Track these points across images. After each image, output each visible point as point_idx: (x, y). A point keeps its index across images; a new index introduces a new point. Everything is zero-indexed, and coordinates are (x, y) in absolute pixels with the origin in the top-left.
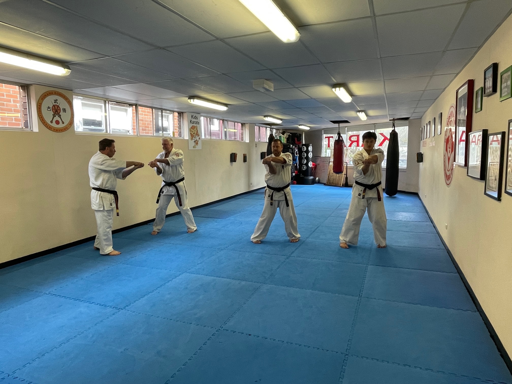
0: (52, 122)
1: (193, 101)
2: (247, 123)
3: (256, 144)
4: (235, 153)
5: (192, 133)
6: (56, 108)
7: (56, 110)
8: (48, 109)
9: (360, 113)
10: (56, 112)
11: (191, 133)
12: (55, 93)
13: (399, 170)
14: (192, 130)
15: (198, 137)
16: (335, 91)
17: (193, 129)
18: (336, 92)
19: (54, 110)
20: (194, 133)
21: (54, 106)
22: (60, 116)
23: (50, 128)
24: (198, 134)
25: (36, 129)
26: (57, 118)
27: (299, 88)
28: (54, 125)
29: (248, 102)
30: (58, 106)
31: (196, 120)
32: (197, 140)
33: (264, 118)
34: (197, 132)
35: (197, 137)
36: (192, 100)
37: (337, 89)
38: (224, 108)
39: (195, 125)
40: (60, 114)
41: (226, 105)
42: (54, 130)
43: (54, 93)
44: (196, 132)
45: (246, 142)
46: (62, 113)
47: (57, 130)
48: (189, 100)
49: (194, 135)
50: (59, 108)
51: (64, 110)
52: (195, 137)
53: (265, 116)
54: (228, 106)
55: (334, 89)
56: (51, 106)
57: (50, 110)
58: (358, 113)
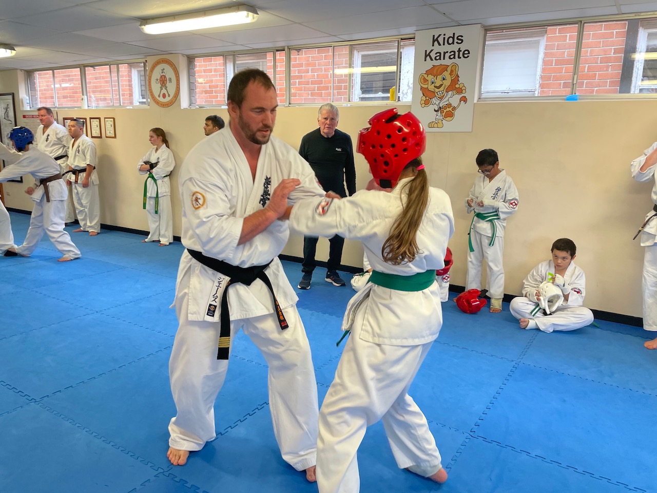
0: (159, 96)
5: (431, 88)
7: (163, 81)
8: (157, 82)
11: (425, 86)
12: (162, 61)
14: (430, 78)
15: (458, 97)
19: (161, 82)
20: (438, 87)
21: (161, 77)
22: (166, 88)
23: (157, 103)
24: (457, 86)
26: (164, 91)
28: (161, 99)
30: (165, 76)
31: (455, 47)
32: (449, 105)
34: (455, 80)
35: (449, 96)
39: (447, 62)
40: (167, 85)
42: (161, 104)
44: (447, 83)
46: (168, 84)
47: (163, 105)
49: (437, 90)
50: (165, 79)
51: (170, 80)
52: (441, 98)
56: (159, 78)
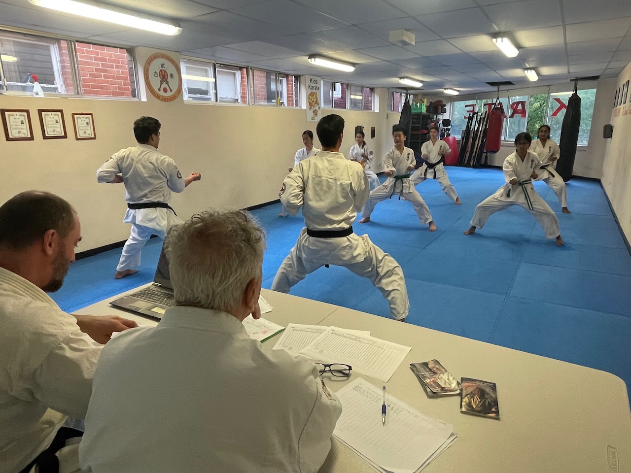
0: (159, 90)
1: (315, 61)
2: (377, 88)
3: (387, 115)
4: (361, 127)
5: (311, 102)
6: (163, 73)
7: (164, 77)
8: (156, 75)
9: (529, 71)
10: (163, 78)
12: (162, 56)
13: (577, 149)
14: (310, 97)
15: (318, 106)
16: (496, 42)
17: (312, 96)
18: (497, 44)
19: (161, 76)
20: (313, 102)
21: (161, 71)
22: (167, 83)
23: (158, 97)
25: (144, 98)
26: (164, 85)
27: (448, 40)
28: (162, 93)
29: (380, 60)
30: (165, 72)
31: (315, 85)
32: (316, 110)
33: (400, 80)
34: (317, 99)
35: (316, 106)
36: (313, 59)
37: (499, 39)
38: (350, 69)
39: (314, 91)
40: (168, 80)
41: (353, 64)
42: (163, 99)
43: (160, 56)
44: (315, 101)
45: (375, 112)
46: (169, 79)
47: (165, 99)
48: (309, 59)
50: (166, 74)
51: (172, 76)
52: (314, 107)
53: (401, 78)
54: (356, 66)
55: (494, 40)
56: (158, 72)
57: (157, 75)
58: (526, 71)
